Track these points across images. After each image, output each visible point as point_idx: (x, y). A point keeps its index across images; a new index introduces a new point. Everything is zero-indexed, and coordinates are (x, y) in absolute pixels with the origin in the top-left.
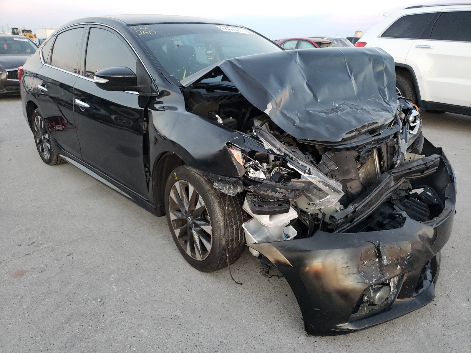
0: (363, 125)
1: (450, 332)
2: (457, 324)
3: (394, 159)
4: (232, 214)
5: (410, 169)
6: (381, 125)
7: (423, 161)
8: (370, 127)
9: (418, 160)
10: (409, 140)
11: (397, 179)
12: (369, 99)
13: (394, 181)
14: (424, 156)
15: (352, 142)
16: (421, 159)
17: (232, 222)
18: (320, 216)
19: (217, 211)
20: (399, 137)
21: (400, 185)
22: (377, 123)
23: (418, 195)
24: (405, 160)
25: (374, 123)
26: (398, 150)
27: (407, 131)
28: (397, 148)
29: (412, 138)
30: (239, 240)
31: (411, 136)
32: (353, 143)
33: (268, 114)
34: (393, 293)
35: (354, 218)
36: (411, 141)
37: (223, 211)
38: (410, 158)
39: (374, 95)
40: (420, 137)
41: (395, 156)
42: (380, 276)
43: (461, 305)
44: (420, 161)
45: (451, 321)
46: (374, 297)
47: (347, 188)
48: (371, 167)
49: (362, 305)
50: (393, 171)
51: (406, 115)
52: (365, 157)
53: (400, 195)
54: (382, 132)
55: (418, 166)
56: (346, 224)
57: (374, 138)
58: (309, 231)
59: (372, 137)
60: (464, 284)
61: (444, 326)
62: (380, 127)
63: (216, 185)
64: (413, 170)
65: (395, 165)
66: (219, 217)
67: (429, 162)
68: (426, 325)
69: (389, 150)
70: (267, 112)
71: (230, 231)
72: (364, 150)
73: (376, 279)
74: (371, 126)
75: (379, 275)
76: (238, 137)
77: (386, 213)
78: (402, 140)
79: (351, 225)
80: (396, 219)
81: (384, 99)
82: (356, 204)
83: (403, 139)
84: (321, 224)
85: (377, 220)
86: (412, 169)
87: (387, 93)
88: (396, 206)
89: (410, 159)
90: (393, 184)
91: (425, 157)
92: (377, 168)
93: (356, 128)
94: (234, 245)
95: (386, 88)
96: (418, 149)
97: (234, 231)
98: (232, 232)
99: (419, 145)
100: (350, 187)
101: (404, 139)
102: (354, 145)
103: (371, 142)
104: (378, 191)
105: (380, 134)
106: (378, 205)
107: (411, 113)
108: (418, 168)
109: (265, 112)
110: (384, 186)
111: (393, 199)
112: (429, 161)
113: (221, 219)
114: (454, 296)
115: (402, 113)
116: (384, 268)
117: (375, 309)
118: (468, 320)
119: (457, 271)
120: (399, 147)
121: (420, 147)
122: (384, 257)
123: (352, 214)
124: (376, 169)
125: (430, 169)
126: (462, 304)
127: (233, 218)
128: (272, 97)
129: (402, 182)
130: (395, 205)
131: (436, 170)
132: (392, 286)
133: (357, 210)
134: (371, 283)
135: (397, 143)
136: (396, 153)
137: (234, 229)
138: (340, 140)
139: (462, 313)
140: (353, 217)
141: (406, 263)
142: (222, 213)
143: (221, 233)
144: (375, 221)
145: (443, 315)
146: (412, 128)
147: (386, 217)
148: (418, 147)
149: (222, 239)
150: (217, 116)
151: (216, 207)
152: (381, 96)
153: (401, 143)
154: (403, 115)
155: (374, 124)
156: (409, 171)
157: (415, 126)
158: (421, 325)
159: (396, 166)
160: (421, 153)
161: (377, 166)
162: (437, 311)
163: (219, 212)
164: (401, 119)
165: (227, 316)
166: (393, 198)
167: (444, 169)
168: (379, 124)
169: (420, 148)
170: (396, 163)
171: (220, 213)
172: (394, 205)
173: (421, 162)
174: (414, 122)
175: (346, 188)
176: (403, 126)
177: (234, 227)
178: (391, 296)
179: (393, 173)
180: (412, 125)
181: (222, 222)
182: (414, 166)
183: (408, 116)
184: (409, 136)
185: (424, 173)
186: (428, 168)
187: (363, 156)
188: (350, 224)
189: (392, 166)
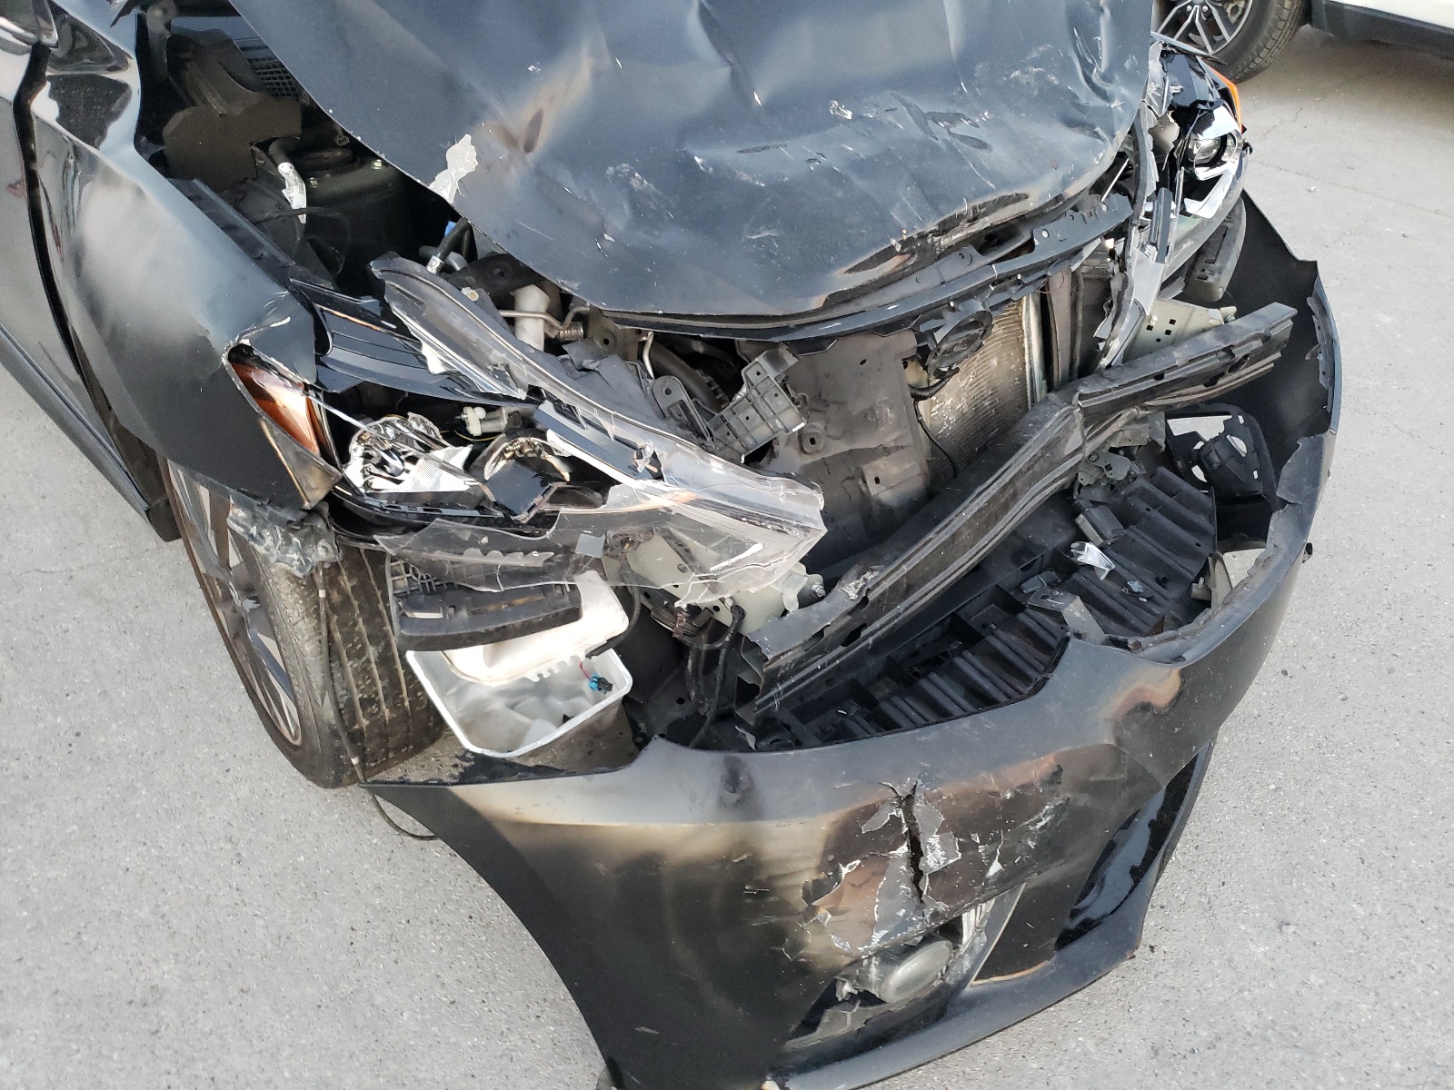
0: (947, 216)
1: (1174, 1083)
2: (1211, 1046)
3: (1102, 330)
4: (356, 603)
5: (1159, 376)
6: (1037, 206)
7: (1218, 338)
8: (987, 219)
9: (1204, 331)
10: (1178, 245)
11: (1096, 418)
12: (1017, 73)
13: (1086, 426)
14: (1233, 309)
15: (886, 300)
16: (1217, 328)
17: (360, 634)
18: (726, 617)
19: (283, 597)
20: (1135, 236)
21: (1115, 434)
22: (1018, 198)
23: (1199, 445)
24: (1150, 328)
25: (1004, 202)
26: (1120, 295)
27: (1173, 206)
28: (1115, 285)
29: (1190, 235)
30: (405, 694)
31: (1189, 225)
32: (891, 304)
33: (450, 201)
34: (970, 950)
35: (864, 626)
36: (1190, 248)
37: (310, 594)
38: (1172, 322)
39: (1041, 49)
40: (1229, 225)
41: (1108, 314)
42: (905, 916)
43: (1247, 952)
44: (1207, 337)
45: (1193, 1029)
46: (883, 979)
47: (865, 482)
48: (1005, 363)
49: (829, 1012)
50: (1083, 390)
51: (1182, 134)
52: (955, 349)
53: (1108, 474)
54: (1042, 236)
55: (1191, 361)
56: (822, 657)
57: (996, 271)
58: (690, 662)
59: (991, 264)
60: (1284, 848)
61: (1156, 1053)
62: (1037, 213)
63: (236, 515)
64: (1168, 378)
65: (1100, 359)
66: (294, 620)
67: (1244, 343)
68: (1090, 1046)
69: (1081, 294)
70: (445, 186)
71: (350, 670)
72: (951, 321)
73: (885, 932)
74: (985, 214)
75: (902, 912)
76: (289, 319)
77: (1042, 548)
78: (1143, 247)
79: (848, 651)
80: (1075, 576)
81: (1087, 68)
82: (872, 571)
83: (1149, 247)
84: (723, 652)
85: (996, 582)
86: (1165, 375)
87: (1104, 40)
88: (1086, 517)
89: (1170, 327)
90: (1075, 440)
91: (1238, 315)
92: (1031, 362)
93: (905, 237)
94: (383, 717)
95: (1107, 11)
96: (1210, 280)
97: (374, 666)
98: (364, 672)
99: (1217, 264)
100: (877, 480)
101: (1154, 245)
102: (894, 311)
103: (983, 287)
104: (993, 490)
105: (1029, 246)
106: (990, 545)
107: (1207, 120)
108: (1195, 369)
109: (431, 187)
110: (1030, 461)
111: (1081, 486)
112: (1245, 337)
113: (304, 627)
114: (1230, 908)
115: (1172, 120)
116: (925, 885)
117: (891, 1009)
118: (1256, 1027)
119: (1272, 787)
120: (1125, 282)
121: (1220, 273)
122: (931, 840)
123: (849, 617)
124: (1024, 369)
125: (1247, 366)
126: (1252, 947)
127: (360, 620)
128: (484, 106)
129: (1120, 423)
130: (1081, 516)
131: (1272, 365)
132: (969, 926)
133: (871, 597)
134: (860, 949)
135: (1122, 261)
136: (1111, 306)
137: (373, 660)
138: (817, 302)
139: (1241, 990)
140: (857, 625)
141: (1032, 844)
142: (304, 604)
143: (310, 681)
144: (990, 586)
145: (1170, 996)
146: (1199, 190)
147: (1037, 565)
148: (1212, 274)
149: (320, 702)
150: (285, 168)
151: (276, 580)
152: (1077, 51)
153: (1140, 262)
154: (1172, 133)
155: (1007, 205)
156: (1152, 383)
157: (1216, 180)
158: (1074, 1045)
159: (1104, 362)
160: (1220, 297)
161: (1030, 353)
162: (1152, 976)
163: (292, 601)
164: (1158, 150)
165: (351, 989)
166: (1084, 479)
167: (1307, 358)
168: (1031, 205)
169: (1219, 279)
170: (1106, 350)
171: (296, 602)
172: (1077, 515)
173: (1211, 342)
174: (1215, 161)
175: (861, 482)
176: (1159, 185)
177: (372, 652)
178: (961, 957)
179: (1082, 397)
180: (1203, 174)
181: (311, 638)
182: (1177, 363)
183: (1193, 136)
184: (1178, 227)
185: (1220, 382)
186: (1234, 367)
187: (945, 347)
188: (844, 648)
189: (1087, 364)
